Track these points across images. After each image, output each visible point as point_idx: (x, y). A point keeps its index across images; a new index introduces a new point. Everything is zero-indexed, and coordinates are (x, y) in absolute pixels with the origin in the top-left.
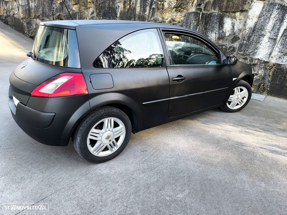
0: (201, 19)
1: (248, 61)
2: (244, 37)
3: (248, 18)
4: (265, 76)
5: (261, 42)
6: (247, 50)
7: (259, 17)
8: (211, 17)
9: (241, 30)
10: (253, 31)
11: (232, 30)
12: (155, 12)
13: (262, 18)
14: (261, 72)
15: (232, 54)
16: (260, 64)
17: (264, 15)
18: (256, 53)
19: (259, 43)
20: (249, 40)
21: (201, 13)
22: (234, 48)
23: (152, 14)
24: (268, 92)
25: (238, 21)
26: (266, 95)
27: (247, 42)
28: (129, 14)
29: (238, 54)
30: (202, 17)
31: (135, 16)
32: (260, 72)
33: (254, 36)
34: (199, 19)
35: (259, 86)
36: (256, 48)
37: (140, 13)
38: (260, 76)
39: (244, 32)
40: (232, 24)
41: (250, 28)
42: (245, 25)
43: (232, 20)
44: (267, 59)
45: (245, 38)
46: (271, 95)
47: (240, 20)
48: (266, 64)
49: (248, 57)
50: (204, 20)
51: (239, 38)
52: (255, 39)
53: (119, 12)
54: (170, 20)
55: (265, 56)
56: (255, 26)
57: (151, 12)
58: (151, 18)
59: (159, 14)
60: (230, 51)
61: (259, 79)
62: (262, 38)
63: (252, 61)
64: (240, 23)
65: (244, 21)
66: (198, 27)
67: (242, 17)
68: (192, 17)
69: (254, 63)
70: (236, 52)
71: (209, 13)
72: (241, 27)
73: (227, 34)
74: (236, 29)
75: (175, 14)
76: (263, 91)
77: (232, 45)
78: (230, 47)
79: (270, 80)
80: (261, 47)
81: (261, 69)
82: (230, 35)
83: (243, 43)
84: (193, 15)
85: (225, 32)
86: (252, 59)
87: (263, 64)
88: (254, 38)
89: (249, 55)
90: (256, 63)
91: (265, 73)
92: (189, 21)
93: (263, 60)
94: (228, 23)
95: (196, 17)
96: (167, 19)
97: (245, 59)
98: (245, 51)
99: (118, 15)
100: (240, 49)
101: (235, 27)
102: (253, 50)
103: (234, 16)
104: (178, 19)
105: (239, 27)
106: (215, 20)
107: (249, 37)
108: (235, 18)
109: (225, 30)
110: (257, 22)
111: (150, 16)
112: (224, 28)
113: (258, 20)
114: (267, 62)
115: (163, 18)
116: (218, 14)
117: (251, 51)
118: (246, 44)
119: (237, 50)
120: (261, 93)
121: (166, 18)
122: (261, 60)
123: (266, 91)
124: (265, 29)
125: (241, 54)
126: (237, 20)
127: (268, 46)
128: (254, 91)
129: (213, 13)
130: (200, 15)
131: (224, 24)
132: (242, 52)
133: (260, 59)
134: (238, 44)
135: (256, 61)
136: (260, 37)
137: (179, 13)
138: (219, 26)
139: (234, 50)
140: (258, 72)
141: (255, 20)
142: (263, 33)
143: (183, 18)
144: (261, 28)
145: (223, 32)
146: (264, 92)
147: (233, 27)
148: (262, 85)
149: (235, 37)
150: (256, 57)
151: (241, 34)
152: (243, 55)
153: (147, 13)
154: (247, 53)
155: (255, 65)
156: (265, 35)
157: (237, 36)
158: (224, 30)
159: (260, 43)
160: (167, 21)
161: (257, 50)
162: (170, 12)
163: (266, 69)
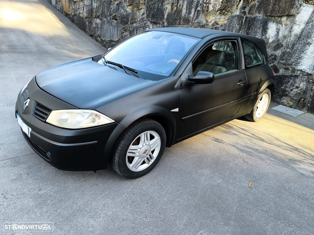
0: (244, 23)
1: (290, 71)
2: (288, 45)
3: (295, 23)
4: (307, 90)
5: (306, 51)
6: (289, 59)
7: (307, 23)
8: (254, 21)
9: (285, 37)
10: (299, 39)
11: (276, 36)
12: (199, 15)
13: (311, 24)
14: (303, 85)
15: (273, 62)
16: (303, 76)
17: (312, 21)
18: (299, 63)
19: (303, 52)
20: (293, 49)
21: (245, 17)
22: (275, 56)
23: (197, 17)
24: (308, 109)
25: (284, 26)
26: (306, 111)
27: (291, 51)
28: (175, 16)
29: (279, 63)
30: (245, 20)
31: (180, 18)
32: (301, 85)
33: (299, 44)
34: (242, 22)
35: (299, 100)
36: (300, 58)
37: (185, 16)
38: (301, 89)
39: (289, 39)
40: (277, 29)
41: (296, 35)
42: (290, 31)
43: (277, 25)
44: (311, 71)
45: (290, 46)
46: (311, 113)
47: (286, 25)
48: (309, 76)
49: (289, 68)
50: (247, 24)
51: (282, 46)
52: (299, 48)
53: (166, 14)
54: (213, 23)
55: (308, 67)
56: (302, 32)
57: (196, 14)
58: (195, 20)
59: (203, 16)
60: (270, 59)
61: (300, 93)
62: (307, 47)
63: (294, 72)
64: (286, 29)
65: (290, 27)
66: (240, 31)
67: (288, 23)
68: (235, 21)
69: (296, 74)
70: (278, 60)
71: (253, 17)
72: (286, 33)
73: (271, 40)
74: (281, 35)
75: (219, 17)
76: (303, 107)
77: (274, 52)
78: (272, 54)
79: (312, 94)
80: (306, 56)
81: (303, 82)
82: (273, 42)
83: (286, 51)
84: (236, 18)
85: (268, 38)
86: (294, 70)
87: (306, 76)
88: (298, 46)
89: (291, 65)
90: (298, 74)
91: (307, 87)
92: (232, 25)
93: (306, 72)
94: (272, 28)
95: (239, 21)
96: (211, 22)
97: (287, 69)
99: (166, 17)
100: (282, 57)
101: (280, 33)
102: (296, 60)
103: (280, 21)
104: (221, 22)
105: (284, 33)
106: (259, 25)
107: (294, 45)
108: (280, 23)
110: (304, 28)
111: (194, 19)
112: (268, 34)
113: (306, 26)
114: (311, 75)
115: (207, 21)
116: (262, 18)
117: (294, 60)
118: (289, 52)
119: (278, 59)
120: (300, 109)
121: (209, 21)
122: (304, 72)
123: (306, 107)
124: (312, 37)
125: (282, 63)
126: (282, 26)
128: (293, 105)
129: (257, 17)
130: (243, 19)
131: (268, 29)
132: (283, 61)
133: (303, 71)
135: (299, 72)
136: (305, 46)
137: (223, 16)
138: (262, 31)
139: (275, 59)
140: (299, 85)
141: (303, 26)
142: (309, 41)
143: (226, 21)
144: (308, 36)
145: (266, 38)
146: (305, 109)
147: (278, 33)
148: (302, 99)
149: (278, 44)
150: (299, 68)
151: (285, 41)
152: (284, 64)
153: (192, 15)
154: (290, 62)
155: (296, 76)
156: (311, 44)
157: (280, 43)
158: (267, 36)
159: (305, 52)
160: (210, 24)
161: (301, 60)
162: (214, 14)
163: (309, 82)
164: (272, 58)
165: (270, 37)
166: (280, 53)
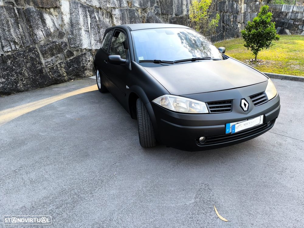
0: (19, 16)
1: (80, 51)
3: (62, 13)
5: (81, 34)
6: (75, 42)
7: (71, 13)
8: (30, 13)
9: (62, 25)
10: (72, 26)
11: (54, 26)
15: (66, 48)
16: (88, 52)
17: (73, 12)
18: (82, 44)
20: (73, 34)
21: (15, 8)
22: (65, 43)
25: (55, 17)
27: (73, 36)
29: (70, 47)
30: (18, 12)
32: (90, 58)
34: (15, 14)
36: (81, 40)
39: (65, 27)
40: (51, 20)
41: (68, 24)
42: (63, 21)
43: (50, 16)
44: (90, 47)
49: (78, 49)
50: (23, 16)
51: (64, 33)
52: (77, 33)
55: (88, 45)
56: (71, 21)
60: (63, 47)
61: (92, 64)
63: (82, 52)
64: (57, 19)
66: (19, 25)
67: (57, 13)
68: (5, 13)
70: (68, 46)
71: (25, 8)
72: (60, 22)
73: (52, 30)
74: (57, 24)
77: (62, 40)
78: (61, 42)
80: (83, 38)
81: (90, 56)
82: (55, 31)
83: (69, 37)
84: (5, 10)
85: (49, 28)
86: (82, 50)
89: (79, 46)
90: (85, 52)
91: (93, 59)
93: (88, 49)
94: (48, 19)
95: (11, 13)
97: (77, 51)
98: (74, 44)
100: (70, 43)
102: (80, 42)
103: (50, 12)
106: (36, 16)
107: (72, 31)
108: (51, 14)
109: (49, 26)
110: (71, 18)
113: (71, 16)
114: (91, 50)
116: (35, 10)
117: (78, 43)
118: (73, 38)
119: (68, 44)
124: (80, 24)
126: (53, 16)
127: (87, 37)
129: (30, 8)
130: (15, 11)
131: (45, 20)
133: (86, 48)
134: (66, 38)
135: (85, 50)
136: (79, 31)
138: (42, 22)
139: (66, 45)
141: (69, 16)
142: (80, 27)
144: (77, 23)
147: (54, 23)
149: (59, 32)
150: (83, 47)
151: (64, 29)
152: (74, 47)
154: (77, 45)
155: (85, 54)
156: (81, 29)
157: (61, 31)
161: (82, 42)
164: (64, 45)
166: (67, 40)
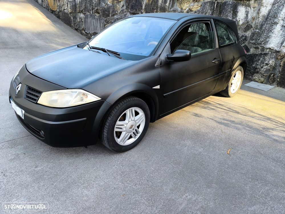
0: (216, 8)
1: (260, 50)
2: (257, 26)
3: (262, 5)
4: (276, 66)
5: (274, 30)
6: (258, 38)
7: (274, 4)
8: (225, 6)
9: (254, 19)
10: (266, 19)
11: (246, 18)
12: (174, 3)
13: (276, 5)
14: (272, 62)
15: (244, 43)
16: (271, 53)
17: (278, 2)
18: (268, 42)
19: (271, 31)
20: (261, 29)
21: (216, 2)
22: (246, 37)
23: (172, 5)
24: (278, 83)
25: (252, 9)
26: (276, 86)
27: (260, 31)
28: (153, 6)
29: (249, 43)
30: (216, 6)
31: (157, 7)
32: (270, 62)
33: (267, 24)
34: (214, 8)
35: (270, 76)
36: (268, 37)
37: (161, 5)
38: (271, 66)
39: (257, 20)
40: (246, 12)
41: (264, 16)
42: (258, 13)
43: (246, 8)
44: (279, 48)
45: (258, 26)
46: (281, 87)
47: (254, 8)
48: (278, 53)
49: (259, 47)
50: (218, 9)
51: (252, 27)
52: (267, 28)
53: (144, 4)
54: (188, 10)
55: (276, 45)
56: (269, 13)
57: (171, 3)
58: (171, 9)
59: (178, 4)
60: (241, 40)
61: (269, 70)
62: (274, 26)
63: (263, 51)
64: (254, 11)
65: (258, 9)
67: (256, 5)
68: (208, 7)
69: (265, 52)
70: (248, 41)
71: (223, 2)
72: (255, 15)
73: (241, 23)
74: (250, 17)
75: (193, 4)
76: (273, 82)
77: (245, 33)
78: (242, 35)
79: (280, 70)
80: (273, 35)
81: (272, 59)
82: (243, 24)
83: (255, 32)
84: (208, 4)
85: (238, 20)
86: (263, 49)
87: (274, 53)
88: (266, 26)
89: (261, 44)
90: (267, 52)
91: (276, 63)
92: (205, 11)
93: (274, 49)
94: (242, 11)
95: (211, 7)
96: (185, 9)
97: (257, 48)
98: (256, 40)
99: (144, 7)
100: (252, 38)
101: (249, 15)
102: (265, 39)
103: (248, 4)
104: (195, 9)
105: (253, 15)
106: (229, 9)
107: (262, 25)
108: (249, 6)
109: (239, 19)
110: (271, 9)
111: (170, 7)
112: (238, 17)
113: (272, 7)
114: (279, 52)
115: (182, 9)
116: (232, 3)
117: (262, 40)
118: (258, 33)
119: (248, 39)
120: (271, 84)
121: (184, 8)
122: (273, 50)
123: (276, 82)
124: (278, 17)
125: (252, 43)
126: (251, 8)
127: (280, 34)
128: (264, 81)
129: (227, 1)
130: (215, 4)
131: (238, 12)
132: (253, 41)
133: (272, 48)
134: (250, 32)
135: (268, 50)
136: (272, 26)
137: (196, 3)
138: (233, 14)
139: (246, 39)
140: (269, 62)
141: (269, 7)
142: (276, 20)
143: (199, 7)
144: (274, 16)
145: (237, 20)
146: (274, 83)
147: (247, 15)
148: (272, 75)
149: (248, 25)
150: (268, 46)
151: (254, 23)
152: (254, 44)
153: (167, 4)
154: (259, 42)
155: (266, 54)
156: (278, 23)
157: (250, 24)
158: (237, 19)
159: (272, 31)
160: (185, 11)
161: (269, 39)
162: (188, 2)
163: (277, 58)
164: (243, 39)
165: (240, 20)
166: (250, 34)
